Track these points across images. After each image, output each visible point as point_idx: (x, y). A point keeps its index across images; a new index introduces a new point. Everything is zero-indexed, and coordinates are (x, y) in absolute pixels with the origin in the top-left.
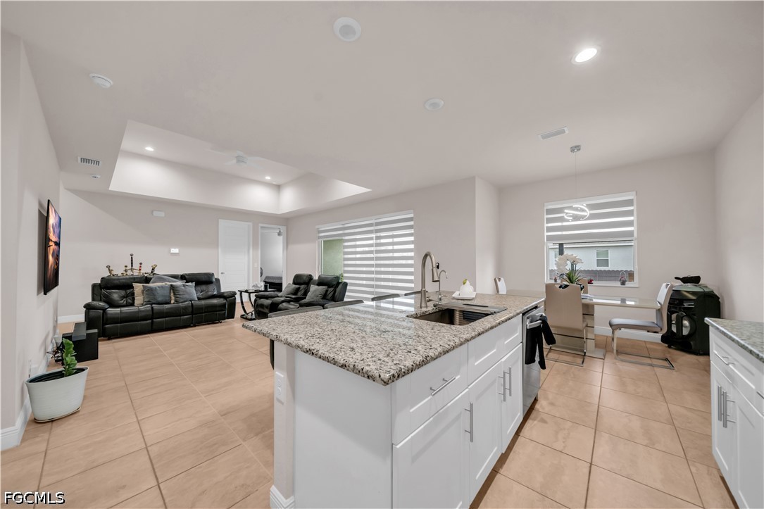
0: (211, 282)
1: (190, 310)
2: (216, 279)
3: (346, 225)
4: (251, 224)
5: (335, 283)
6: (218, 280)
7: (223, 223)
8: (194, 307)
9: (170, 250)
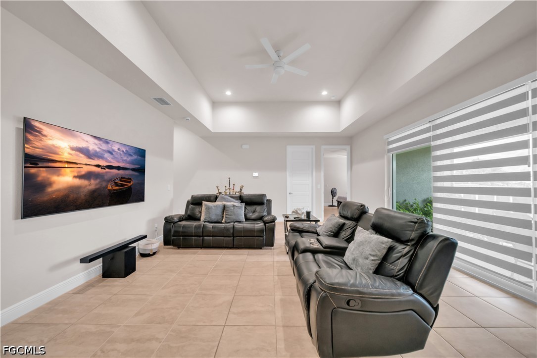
0: (261, 203)
1: (232, 231)
2: (267, 200)
3: (438, 122)
4: (314, 147)
5: (414, 235)
6: (269, 201)
7: (290, 149)
8: (235, 228)
9: (252, 174)
